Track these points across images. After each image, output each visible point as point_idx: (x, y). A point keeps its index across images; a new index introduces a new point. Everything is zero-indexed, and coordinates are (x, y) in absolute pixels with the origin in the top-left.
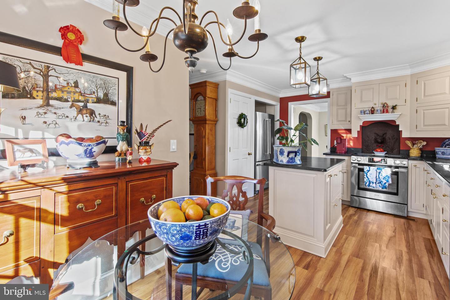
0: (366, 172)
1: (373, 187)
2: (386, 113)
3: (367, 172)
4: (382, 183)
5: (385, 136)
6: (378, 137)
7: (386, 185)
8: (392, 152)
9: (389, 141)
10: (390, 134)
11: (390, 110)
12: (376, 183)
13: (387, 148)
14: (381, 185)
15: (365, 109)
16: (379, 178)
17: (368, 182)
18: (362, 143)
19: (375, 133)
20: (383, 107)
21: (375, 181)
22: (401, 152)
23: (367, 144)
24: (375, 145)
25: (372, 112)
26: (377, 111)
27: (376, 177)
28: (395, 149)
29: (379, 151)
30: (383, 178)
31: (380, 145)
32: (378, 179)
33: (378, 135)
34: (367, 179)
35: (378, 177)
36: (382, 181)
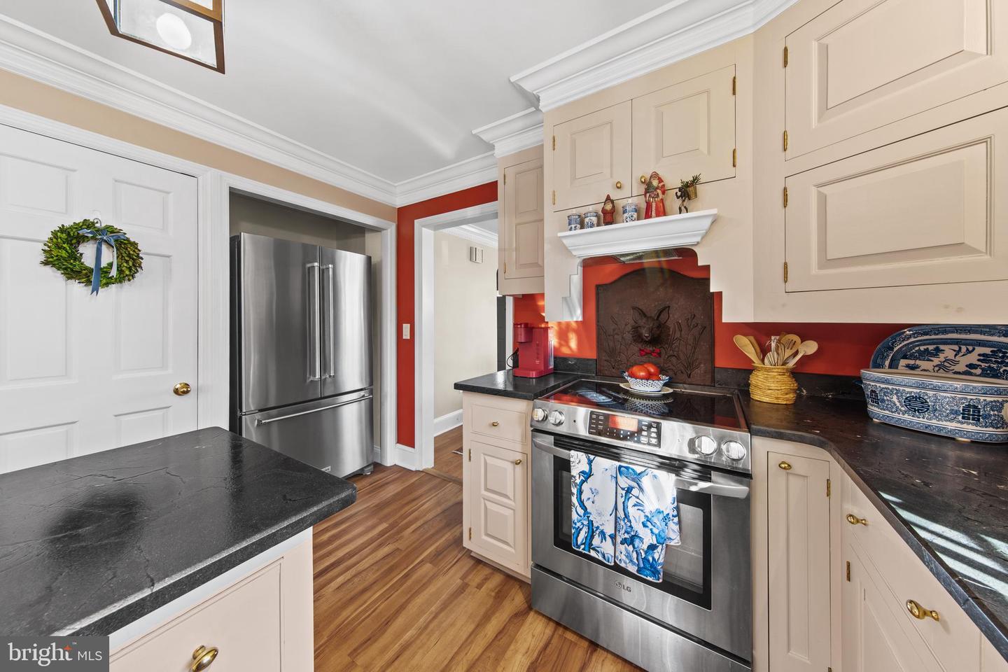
0: (578, 481)
1: (604, 557)
2: (658, 215)
3: (583, 482)
4: (637, 542)
5: (664, 316)
6: (642, 322)
7: (656, 556)
8: (689, 377)
9: (677, 335)
10: (680, 310)
11: (673, 202)
12: (613, 537)
13: (674, 359)
14: (635, 555)
15: (582, 211)
16: (626, 516)
17: (585, 530)
18: (598, 342)
19: (634, 308)
20: (647, 191)
21: (609, 530)
22: (718, 376)
23: (611, 344)
24: (635, 348)
25: (609, 216)
26: (625, 212)
27: (616, 508)
28: (697, 367)
29: (642, 374)
30: (643, 519)
31: (650, 348)
32: (622, 523)
33: (643, 314)
34: (581, 512)
35: (621, 514)
36: (636, 536)
